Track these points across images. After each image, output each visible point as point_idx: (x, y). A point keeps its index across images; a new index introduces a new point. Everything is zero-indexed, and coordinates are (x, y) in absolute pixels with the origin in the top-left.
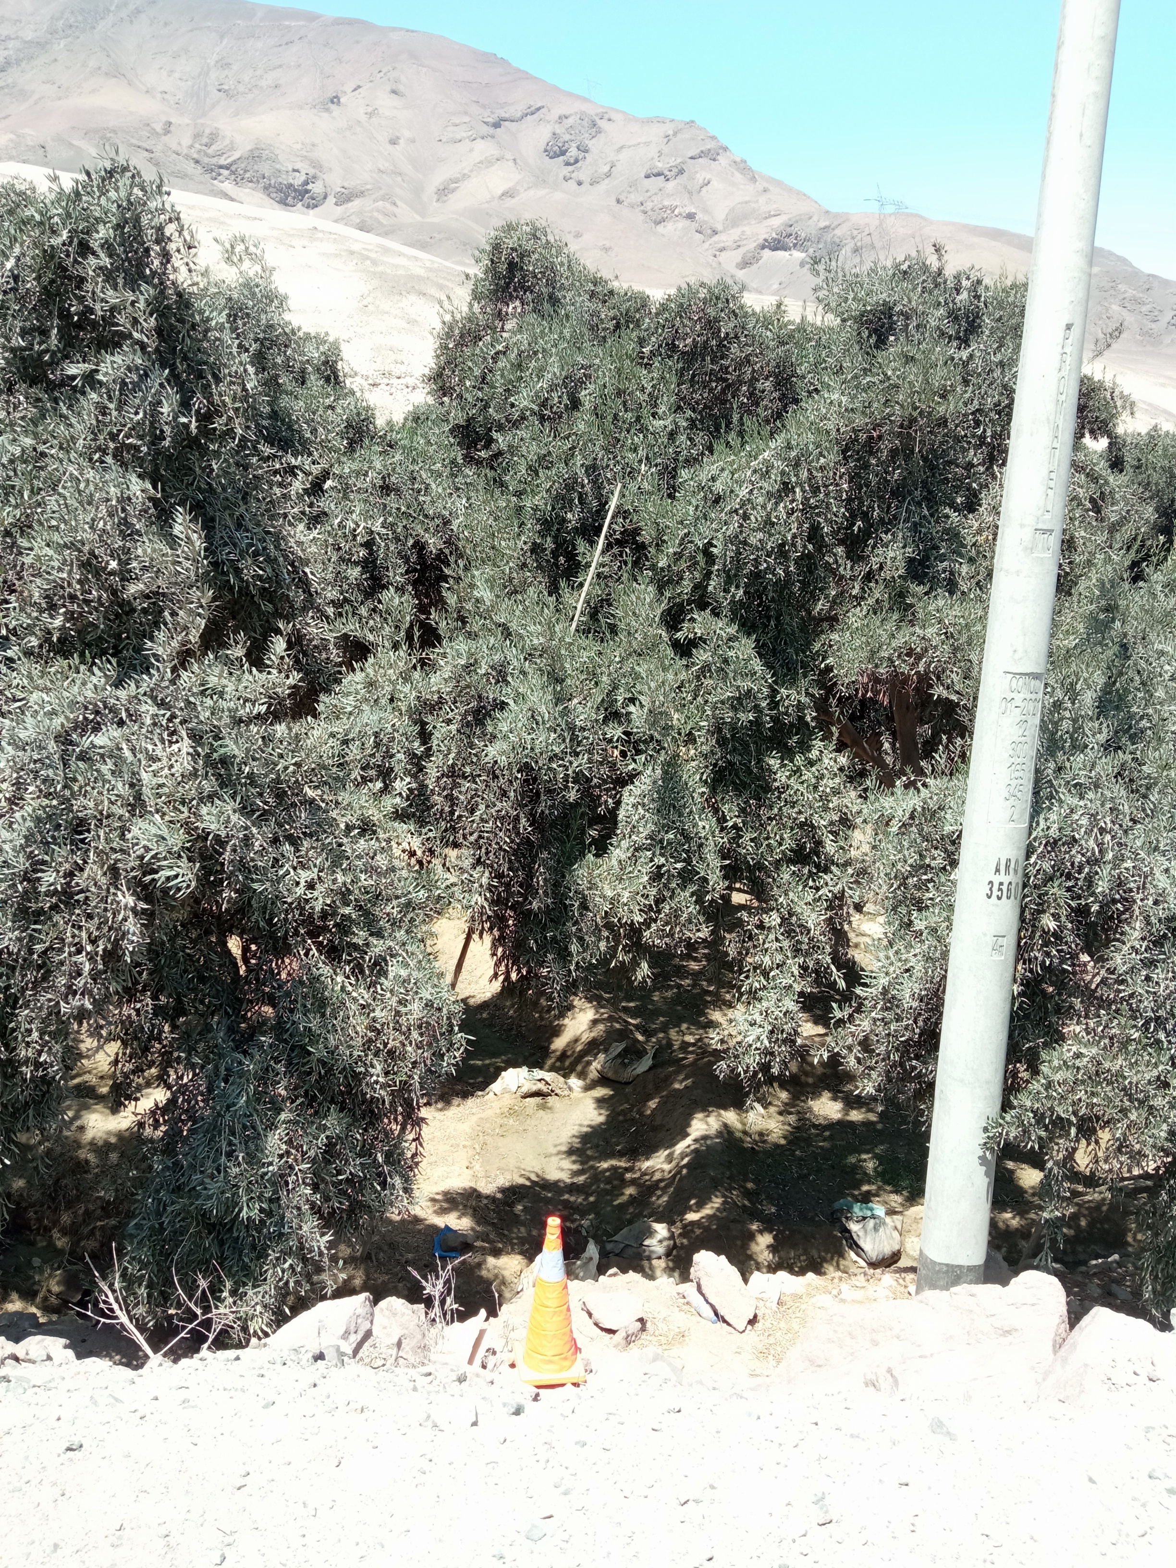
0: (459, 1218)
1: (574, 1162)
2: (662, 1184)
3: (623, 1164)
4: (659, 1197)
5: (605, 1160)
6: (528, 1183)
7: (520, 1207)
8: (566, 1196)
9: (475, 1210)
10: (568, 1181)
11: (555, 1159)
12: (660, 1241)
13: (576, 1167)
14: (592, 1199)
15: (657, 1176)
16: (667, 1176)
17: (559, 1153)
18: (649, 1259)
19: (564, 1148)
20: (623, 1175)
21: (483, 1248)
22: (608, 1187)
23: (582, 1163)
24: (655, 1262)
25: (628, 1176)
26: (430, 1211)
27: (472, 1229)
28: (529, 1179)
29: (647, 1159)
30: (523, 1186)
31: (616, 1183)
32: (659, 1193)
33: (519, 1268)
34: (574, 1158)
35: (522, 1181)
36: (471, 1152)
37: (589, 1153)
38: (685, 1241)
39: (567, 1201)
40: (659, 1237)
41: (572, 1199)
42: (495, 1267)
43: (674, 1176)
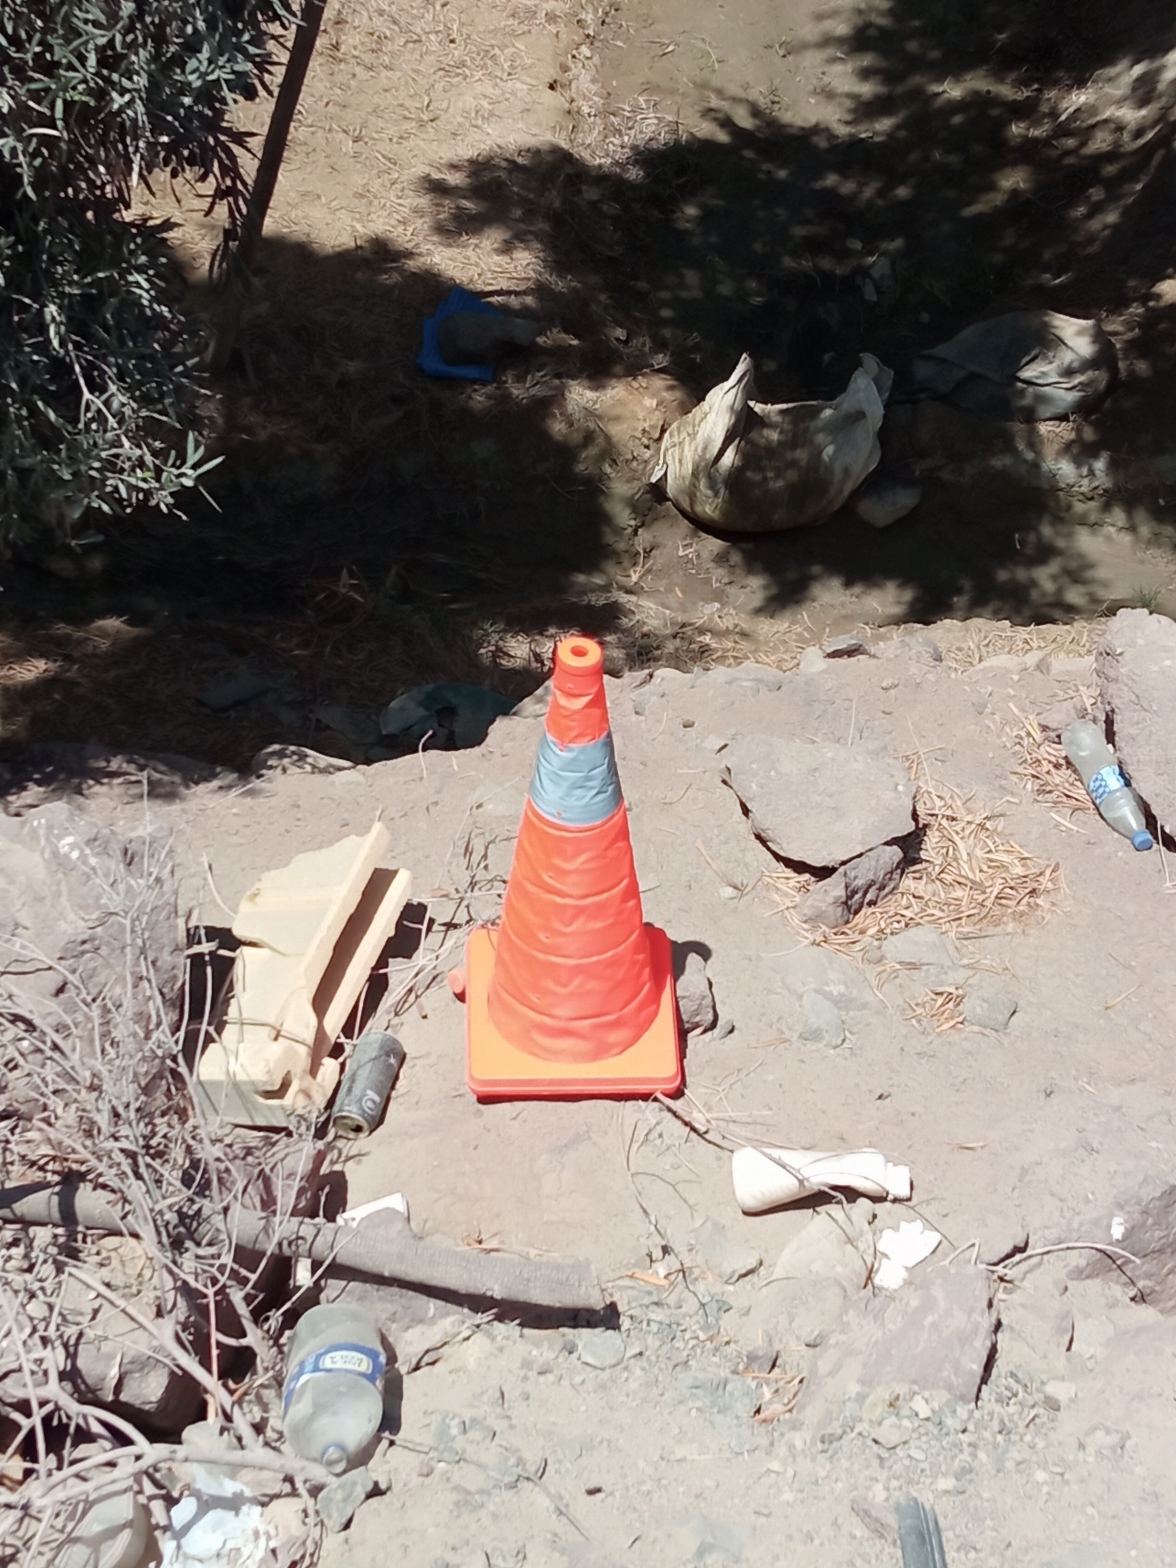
0: (506, 249)
1: (865, 74)
2: (1110, 169)
3: (1006, 91)
4: (1096, 209)
5: (957, 78)
6: (723, 137)
7: (691, 211)
8: (831, 180)
9: (557, 220)
10: (842, 130)
11: (812, 59)
12: (1068, 372)
13: (867, 89)
14: (902, 192)
15: (1100, 142)
16: (1130, 145)
17: (826, 41)
18: (1030, 417)
19: (841, 28)
20: (1002, 124)
21: (560, 353)
22: (954, 159)
23: (889, 76)
24: (1044, 428)
25: (1016, 129)
26: (423, 225)
27: (540, 290)
28: (727, 123)
29: (1081, 83)
30: (707, 146)
31: (977, 149)
32: (1096, 194)
33: (657, 419)
34: (867, 60)
35: (706, 129)
36: (568, 34)
37: (912, 46)
38: (1142, 367)
39: (831, 192)
40: (1067, 358)
41: (848, 187)
42: (589, 413)
43: (1149, 149)
